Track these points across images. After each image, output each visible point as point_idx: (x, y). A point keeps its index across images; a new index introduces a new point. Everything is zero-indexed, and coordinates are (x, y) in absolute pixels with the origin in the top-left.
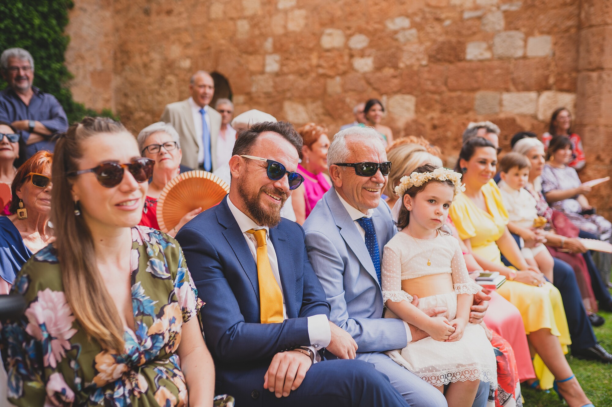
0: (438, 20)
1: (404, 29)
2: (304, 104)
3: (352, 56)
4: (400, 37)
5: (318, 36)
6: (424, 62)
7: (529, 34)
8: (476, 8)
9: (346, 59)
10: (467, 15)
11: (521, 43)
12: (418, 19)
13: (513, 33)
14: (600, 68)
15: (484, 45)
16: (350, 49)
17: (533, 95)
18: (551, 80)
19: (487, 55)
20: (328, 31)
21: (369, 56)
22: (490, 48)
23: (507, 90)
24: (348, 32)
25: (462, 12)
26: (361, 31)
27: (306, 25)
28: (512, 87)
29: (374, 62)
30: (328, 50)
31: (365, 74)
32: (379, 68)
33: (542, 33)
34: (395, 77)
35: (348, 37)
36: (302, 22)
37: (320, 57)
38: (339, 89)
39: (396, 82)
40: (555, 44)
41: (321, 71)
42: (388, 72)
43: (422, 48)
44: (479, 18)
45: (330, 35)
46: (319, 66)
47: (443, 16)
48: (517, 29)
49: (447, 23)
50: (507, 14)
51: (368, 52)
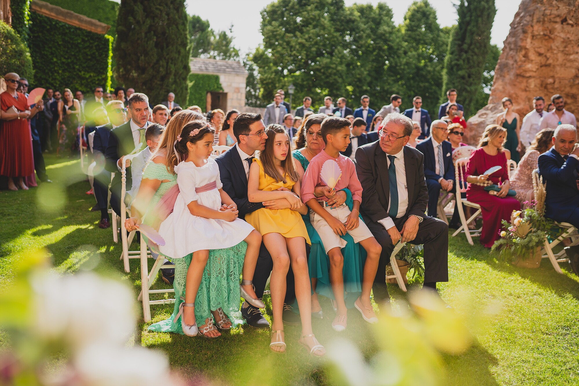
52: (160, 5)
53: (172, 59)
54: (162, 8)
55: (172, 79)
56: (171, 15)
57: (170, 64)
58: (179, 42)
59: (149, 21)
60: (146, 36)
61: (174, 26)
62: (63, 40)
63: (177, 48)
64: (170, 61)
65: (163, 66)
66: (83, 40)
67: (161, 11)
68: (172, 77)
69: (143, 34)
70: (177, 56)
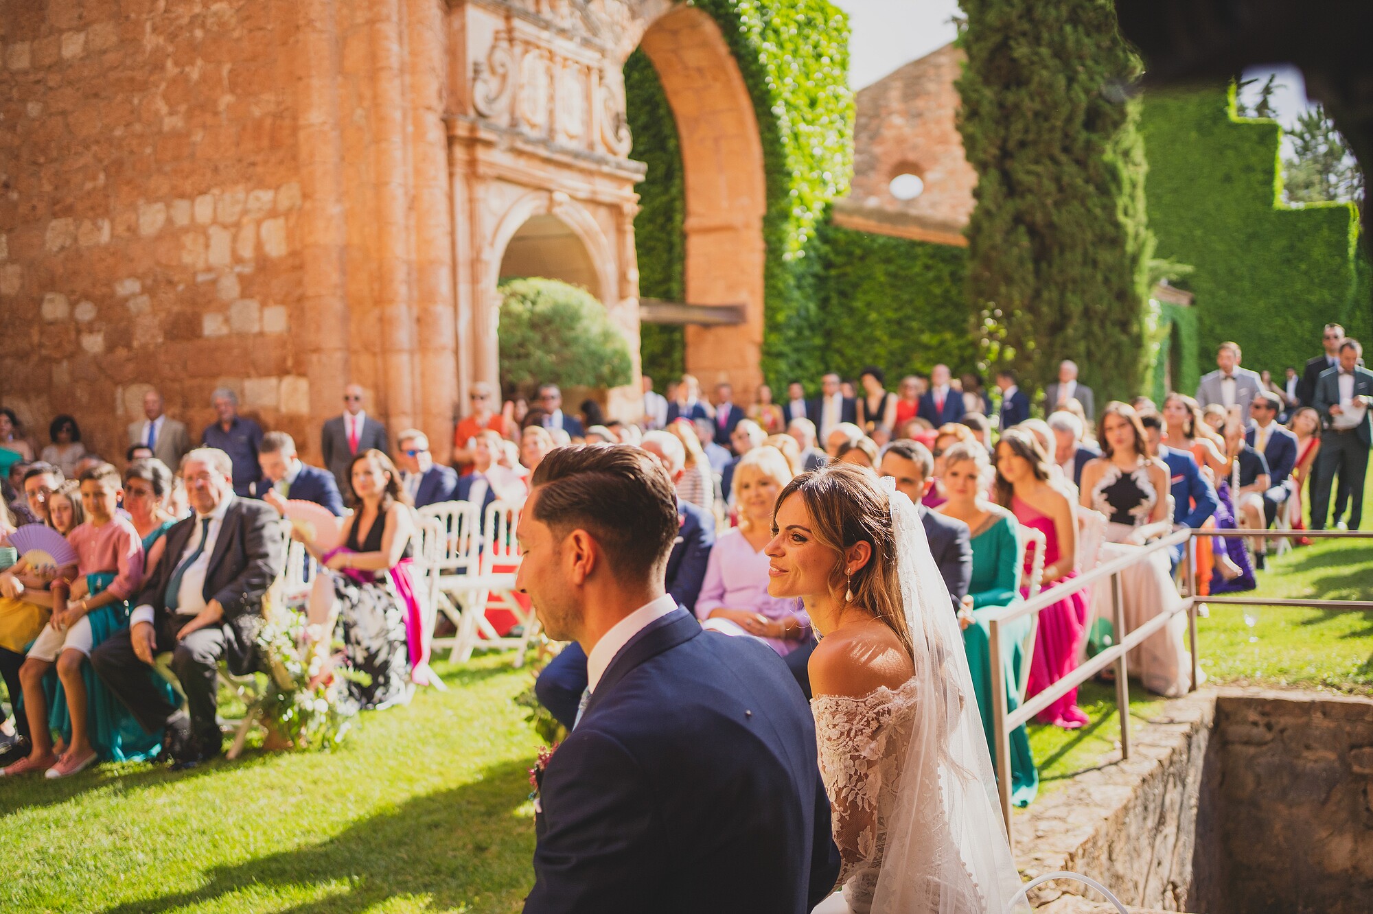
0: (170, 283)
1: (134, 295)
2: (27, 400)
3: (79, 332)
4: (132, 305)
5: (38, 303)
6: (160, 340)
7: (263, 304)
8: (209, 269)
9: (73, 335)
10: (201, 278)
11: (256, 315)
12: (149, 282)
13: (248, 302)
14: (317, 350)
15: (220, 318)
16: (77, 323)
17: (273, 381)
18: (290, 363)
19: (224, 330)
20: (49, 296)
21: (99, 331)
22: (227, 321)
23: (248, 376)
24: (73, 298)
25: (195, 274)
26: (87, 297)
27: (22, 286)
28: (252, 372)
29: (105, 339)
30: (51, 323)
31: (95, 357)
32: (110, 348)
33: (277, 303)
34: (129, 360)
35: (73, 305)
36: (16, 283)
37: (42, 333)
38: (66, 378)
39: (131, 367)
40: (290, 316)
41: (44, 352)
42: (122, 353)
43: (156, 321)
44: (214, 282)
45: (51, 301)
46: (41, 345)
47: (176, 278)
48: (252, 297)
49: (181, 287)
50: (241, 278)
51: (96, 326)
52: (1037, 162)
53: (1074, 281)
54: (1039, 169)
55: (1076, 329)
56: (1066, 180)
57: (1069, 295)
58: (1089, 236)
59: (1011, 206)
60: (1006, 241)
61: (1076, 203)
62: (888, 274)
63: (1085, 254)
64: (1070, 286)
65: (1050, 303)
66: (928, 268)
67: (1038, 175)
68: (1076, 321)
69: (998, 238)
70: (1088, 271)
